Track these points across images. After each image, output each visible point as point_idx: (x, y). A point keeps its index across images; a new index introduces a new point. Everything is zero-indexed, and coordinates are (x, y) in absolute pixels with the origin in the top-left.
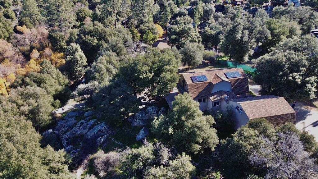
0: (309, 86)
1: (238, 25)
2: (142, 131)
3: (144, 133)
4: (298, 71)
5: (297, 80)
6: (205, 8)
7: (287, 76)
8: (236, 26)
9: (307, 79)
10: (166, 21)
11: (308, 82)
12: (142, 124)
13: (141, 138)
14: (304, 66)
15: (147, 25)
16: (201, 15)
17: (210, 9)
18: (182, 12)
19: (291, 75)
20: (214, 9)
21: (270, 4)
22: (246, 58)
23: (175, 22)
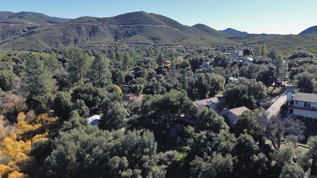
0: (252, 99)
1: (202, 76)
2: (178, 138)
3: (180, 138)
4: (245, 93)
5: (247, 97)
6: (149, 72)
7: (242, 96)
8: (201, 78)
9: (250, 97)
10: (121, 82)
11: (251, 98)
12: (175, 134)
13: (179, 141)
14: (247, 91)
15: (109, 85)
16: (147, 77)
17: (153, 73)
18: (131, 76)
19: (244, 95)
20: (155, 72)
21: (190, 68)
22: (207, 96)
23: (132, 82)
